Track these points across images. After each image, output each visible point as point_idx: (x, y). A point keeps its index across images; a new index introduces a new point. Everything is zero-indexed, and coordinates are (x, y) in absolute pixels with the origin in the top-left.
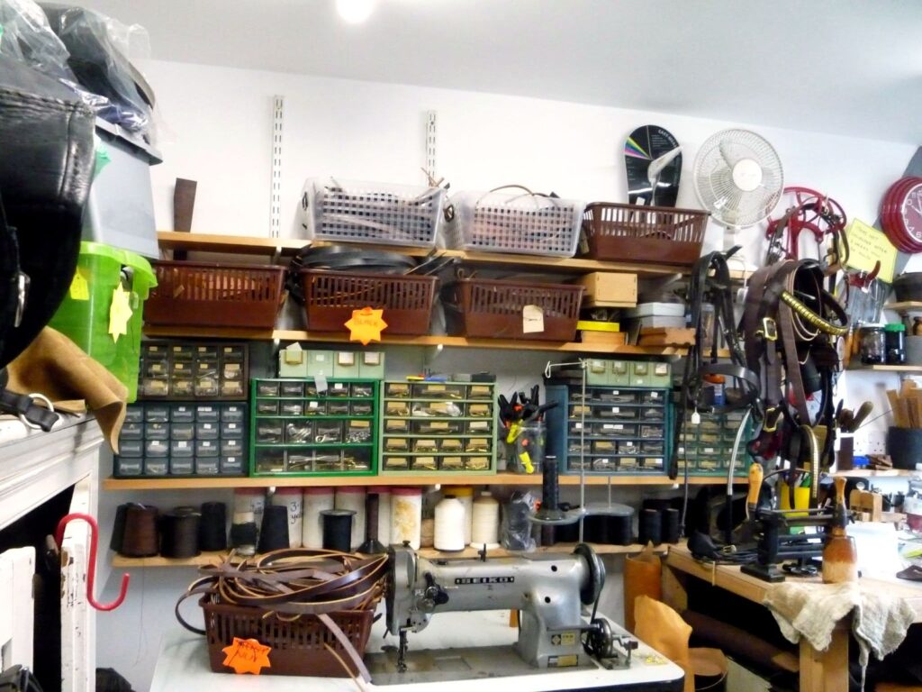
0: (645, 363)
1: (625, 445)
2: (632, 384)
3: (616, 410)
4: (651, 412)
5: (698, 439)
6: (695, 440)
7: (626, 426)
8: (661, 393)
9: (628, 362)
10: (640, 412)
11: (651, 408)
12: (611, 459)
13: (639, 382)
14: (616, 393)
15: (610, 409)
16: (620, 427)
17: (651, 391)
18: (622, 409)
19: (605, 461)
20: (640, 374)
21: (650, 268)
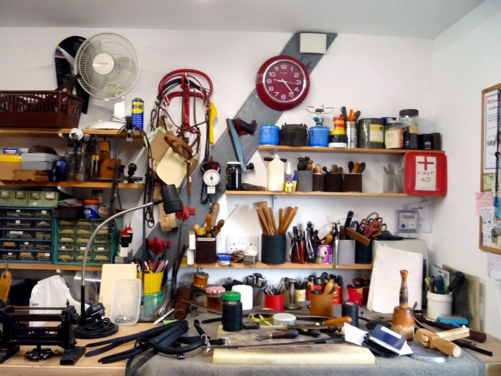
0: (38, 192)
1: (23, 244)
2: (30, 205)
3: (18, 222)
4: (42, 223)
5: (75, 241)
6: (73, 241)
7: (24, 232)
8: (49, 210)
9: (27, 192)
10: (33, 224)
11: (42, 221)
12: (14, 253)
13: (35, 204)
14: (18, 211)
15: (14, 221)
16: (21, 233)
17: (41, 210)
18: (22, 221)
19: (10, 254)
20: (35, 199)
21: (44, 130)
